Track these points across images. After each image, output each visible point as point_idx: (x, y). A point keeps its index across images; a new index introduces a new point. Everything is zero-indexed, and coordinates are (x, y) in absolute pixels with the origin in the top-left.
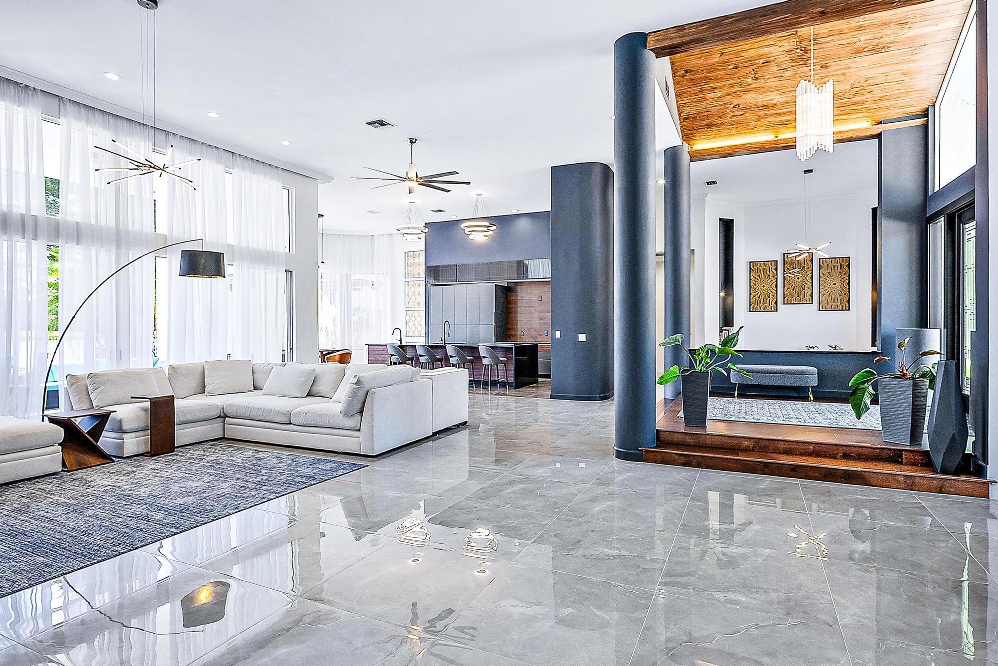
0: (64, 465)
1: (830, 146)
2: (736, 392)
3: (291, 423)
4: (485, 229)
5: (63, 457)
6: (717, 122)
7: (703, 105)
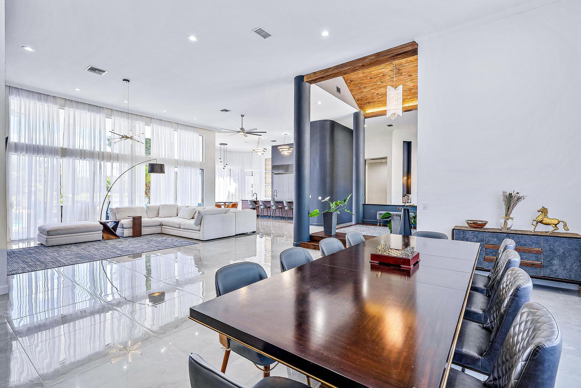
0: (103, 238)
1: (400, 113)
2: (378, 224)
3: (180, 228)
4: (288, 149)
5: (103, 236)
6: (371, 101)
7: (363, 94)
